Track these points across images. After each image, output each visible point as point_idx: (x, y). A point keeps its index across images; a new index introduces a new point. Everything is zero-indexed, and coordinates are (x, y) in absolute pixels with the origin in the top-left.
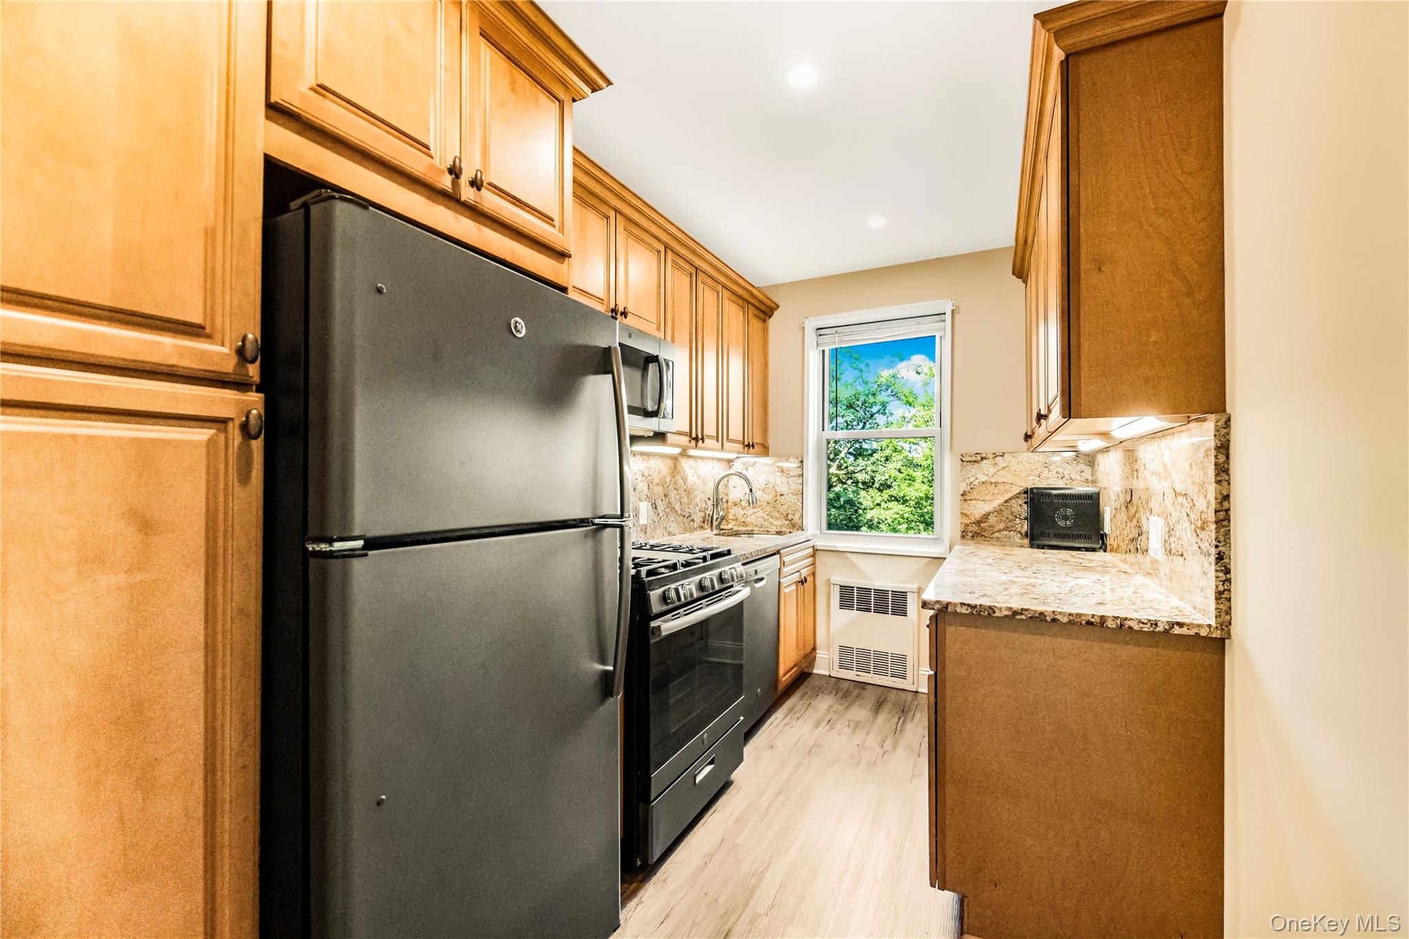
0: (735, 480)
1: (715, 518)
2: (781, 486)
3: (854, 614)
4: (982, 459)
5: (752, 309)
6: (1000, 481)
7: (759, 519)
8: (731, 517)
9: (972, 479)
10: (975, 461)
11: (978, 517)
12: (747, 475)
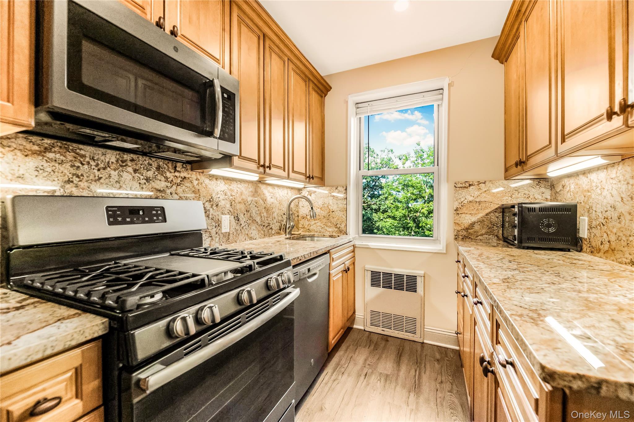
0: (303, 202)
1: (288, 226)
2: (332, 205)
3: (380, 290)
4: (470, 185)
5: (311, 85)
6: (483, 200)
7: (319, 227)
8: (300, 226)
9: (462, 199)
10: (465, 187)
11: (466, 225)
12: (311, 199)
